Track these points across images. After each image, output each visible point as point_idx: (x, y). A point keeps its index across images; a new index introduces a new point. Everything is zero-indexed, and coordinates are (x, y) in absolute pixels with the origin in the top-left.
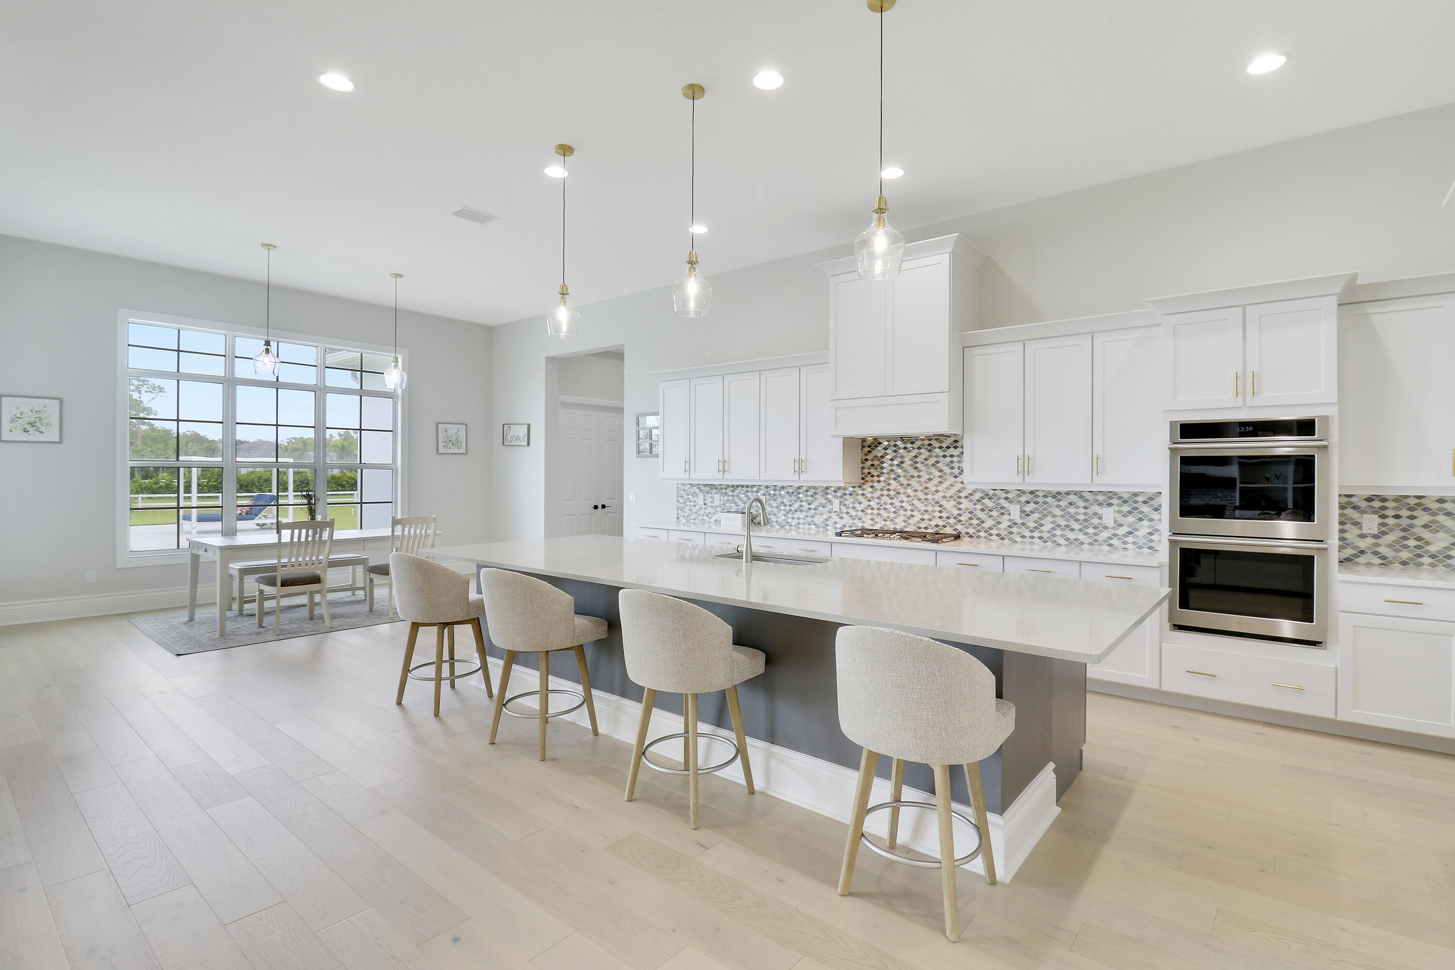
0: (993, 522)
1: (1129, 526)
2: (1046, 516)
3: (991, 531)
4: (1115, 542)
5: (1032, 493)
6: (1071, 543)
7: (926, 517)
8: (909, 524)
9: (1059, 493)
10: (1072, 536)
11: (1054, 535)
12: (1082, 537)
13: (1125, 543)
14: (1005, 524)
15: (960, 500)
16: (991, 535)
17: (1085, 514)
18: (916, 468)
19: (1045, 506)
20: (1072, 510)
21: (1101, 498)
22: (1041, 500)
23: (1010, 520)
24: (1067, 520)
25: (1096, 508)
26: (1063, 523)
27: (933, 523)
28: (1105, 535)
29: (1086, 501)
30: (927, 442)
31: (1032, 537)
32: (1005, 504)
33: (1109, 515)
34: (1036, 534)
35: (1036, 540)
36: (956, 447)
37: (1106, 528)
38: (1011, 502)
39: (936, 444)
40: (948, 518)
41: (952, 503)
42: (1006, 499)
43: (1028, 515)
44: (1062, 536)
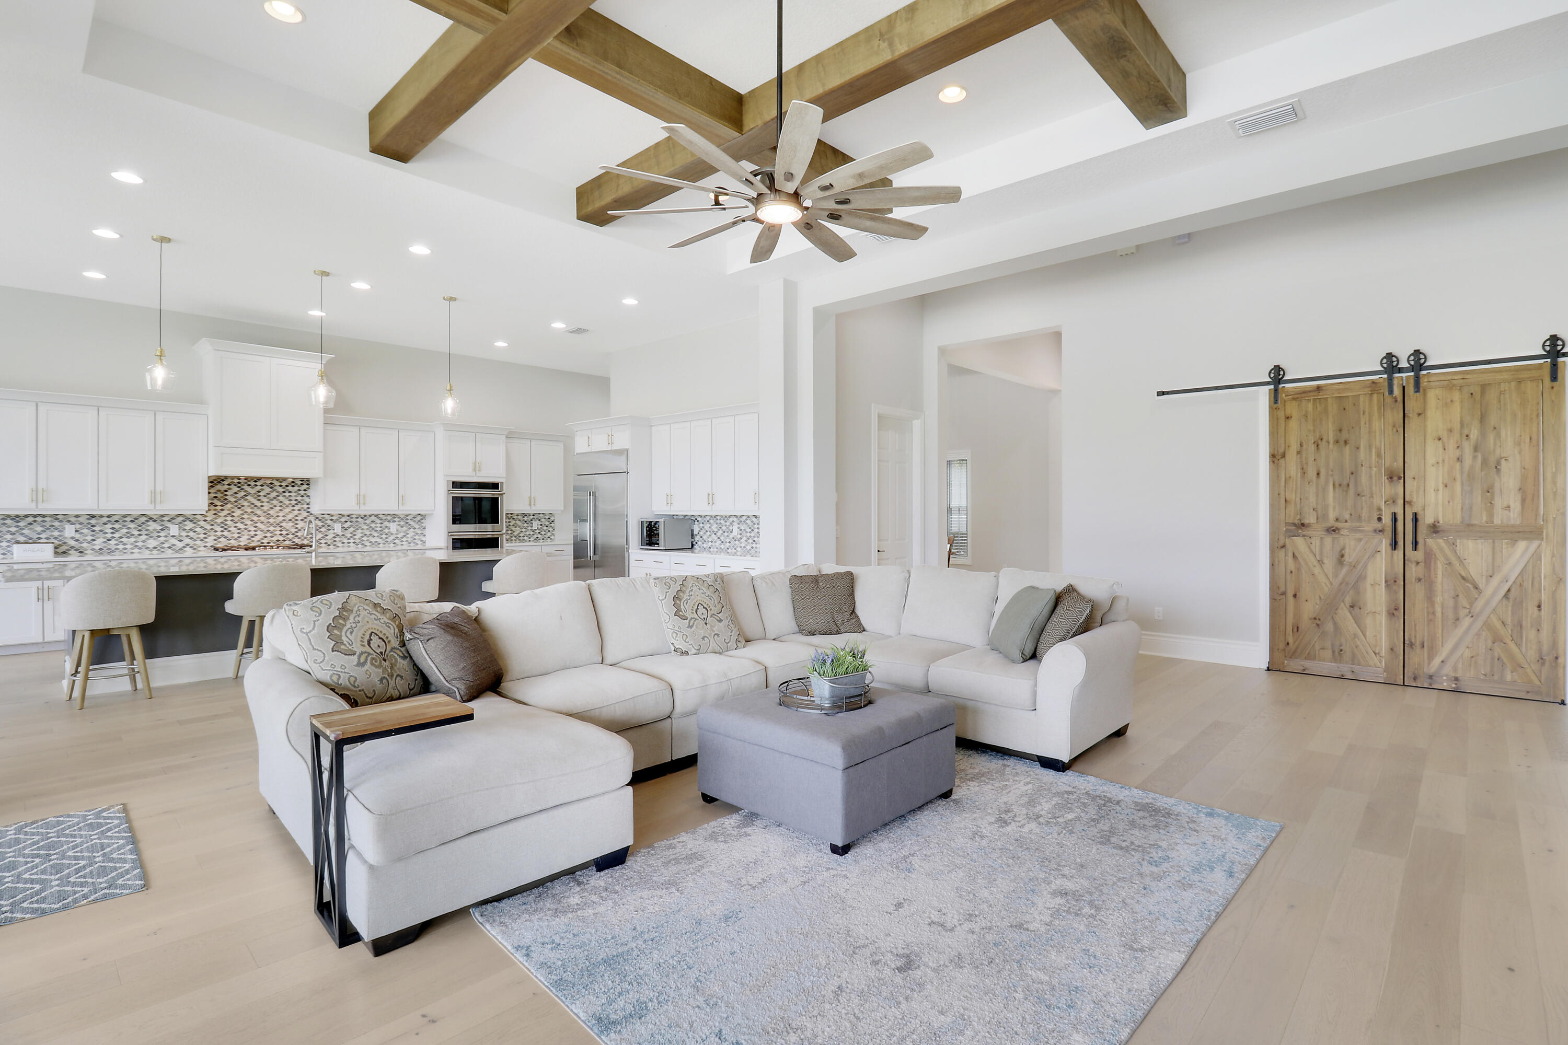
0: (322, 536)
1: (404, 532)
2: (357, 529)
3: (321, 541)
4: (396, 541)
5: (348, 516)
6: (373, 544)
7: (268, 535)
8: (253, 541)
9: (365, 516)
10: (373, 540)
11: (363, 540)
12: (379, 540)
13: (402, 541)
14: (331, 536)
15: (297, 522)
16: (321, 543)
17: (381, 527)
18: (259, 500)
19: (357, 524)
20: (373, 525)
21: (389, 518)
22: (354, 520)
23: (334, 533)
24: (370, 531)
25: (386, 524)
26: (368, 533)
27: (275, 539)
28: (392, 538)
29: (381, 520)
30: (268, 482)
31: (349, 543)
32: (329, 522)
33: (393, 527)
34: (352, 541)
35: (351, 544)
36: (293, 486)
37: (392, 534)
38: (335, 522)
39: (277, 484)
40: (287, 534)
41: (291, 524)
42: (332, 520)
43: (346, 529)
44: (367, 540)
